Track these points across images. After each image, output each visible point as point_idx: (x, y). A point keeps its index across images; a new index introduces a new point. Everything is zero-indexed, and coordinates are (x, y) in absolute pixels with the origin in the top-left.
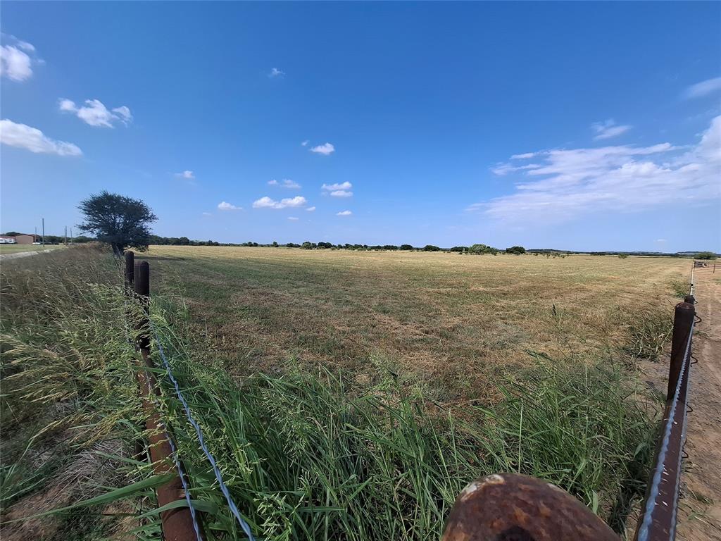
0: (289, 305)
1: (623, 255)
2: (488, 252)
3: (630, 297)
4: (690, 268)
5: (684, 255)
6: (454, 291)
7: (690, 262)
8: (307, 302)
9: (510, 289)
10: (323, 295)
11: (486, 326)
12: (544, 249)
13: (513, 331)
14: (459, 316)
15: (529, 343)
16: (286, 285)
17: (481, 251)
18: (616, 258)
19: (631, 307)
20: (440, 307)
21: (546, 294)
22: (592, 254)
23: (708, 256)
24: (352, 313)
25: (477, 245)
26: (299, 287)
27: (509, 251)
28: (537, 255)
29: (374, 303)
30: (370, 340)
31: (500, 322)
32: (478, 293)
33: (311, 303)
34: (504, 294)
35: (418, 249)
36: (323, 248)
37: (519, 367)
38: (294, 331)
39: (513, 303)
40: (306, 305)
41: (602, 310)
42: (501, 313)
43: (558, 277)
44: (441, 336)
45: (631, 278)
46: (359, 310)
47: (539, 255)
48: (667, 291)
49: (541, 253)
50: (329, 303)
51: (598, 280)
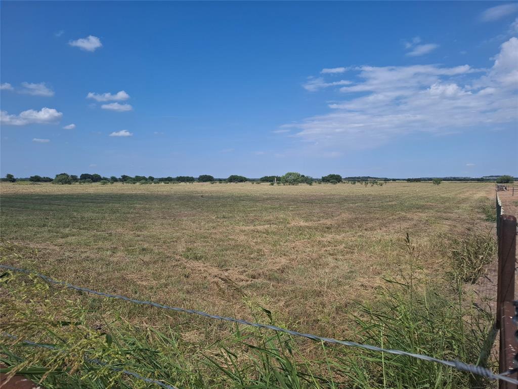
0: (60, 261)
1: (437, 181)
2: (302, 182)
3: (449, 223)
4: (494, 192)
5: (488, 180)
6: (273, 228)
7: (493, 186)
8: (85, 255)
9: (333, 222)
10: (108, 245)
11: (316, 263)
12: (361, 176)
13: (345, 267)
14: (285, 255)
15: (364, 278)
16: (46, 235)
17: (295, 180)
18: (430, 184)
19: (451, 234)
20: (261, 247)
21: (370, 225)
22: (409, 180)
23: (507, 180)
24: (155, 263)
25: (290, 174)
26: (67, 236)
27: (325, 180)
28: (354, 183)
29: (181, 248)
30: (188, 292)
31: (330, 259)
32: (300, 228)
33: (92, 256)
34: (328, 228)
35: (220, 181)
36: (89, 182)
37: (360, 303)
38: (80, 292)
39: (339, 237)
40: (87, 259)
41: (426, 239)
42: (329, 248)
43: (379, 207)
44: (270, 279)
45: (447, 204)
46: (164, 259)
47: (358, 184)
48: (478, 216)
49: (359, 181)
50: (119, 254)
51: (418, 208)
